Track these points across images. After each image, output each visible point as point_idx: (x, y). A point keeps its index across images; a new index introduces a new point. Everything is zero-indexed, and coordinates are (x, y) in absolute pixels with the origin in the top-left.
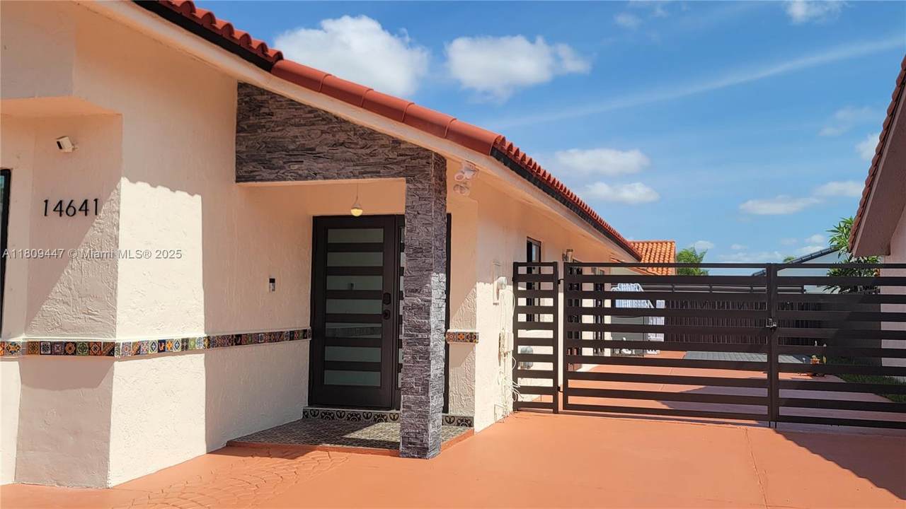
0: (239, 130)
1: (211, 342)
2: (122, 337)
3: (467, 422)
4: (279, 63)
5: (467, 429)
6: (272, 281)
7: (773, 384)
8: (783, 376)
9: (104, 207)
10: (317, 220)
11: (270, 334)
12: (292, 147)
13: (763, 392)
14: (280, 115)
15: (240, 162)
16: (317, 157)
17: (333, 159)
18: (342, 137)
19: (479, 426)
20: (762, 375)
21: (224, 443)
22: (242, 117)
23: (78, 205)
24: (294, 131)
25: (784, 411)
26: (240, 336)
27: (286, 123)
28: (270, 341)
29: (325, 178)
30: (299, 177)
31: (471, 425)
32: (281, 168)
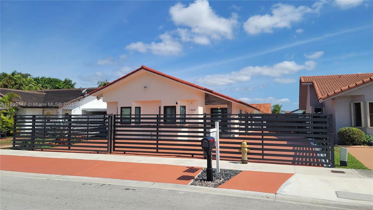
0: (205, 99)
9: (197, 110)
10: (211, 109)
12: (212, 101)
14: (211, 97)
15: (205, 103)
16: (216, 102)
17: (218, 102)
18: (219, 100)
22: (206, 97)
23: (193, 110)
24: (213, 99)
27: (211, 98)
30: (213, 104)
32: (211, 103)
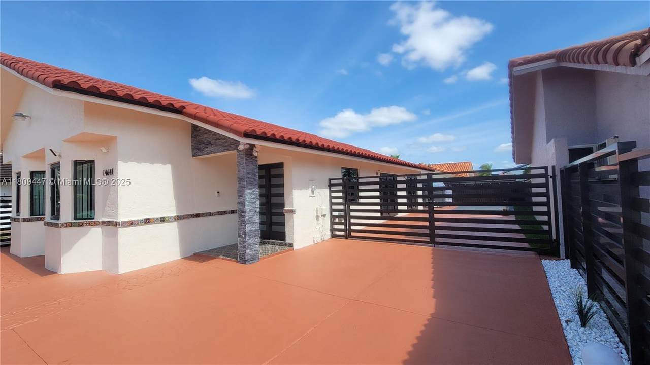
0: (192, 138)
1: (178, 218)
2: (120, 219)
3: (291, 245)
4: (184, 110)
5: (292, 248)
6: (218, 192)
7: (432, 228)
8: (437, 224)
9: (114, 171)
11: (218, 212)
12: (205, 142)
13: (427, 231)
14: (202, 131)
15: (193, 149)
16: (211, 145)
18: (218, 136)
19: (295, 247)
20: (427, 224)
21: (192, 254)
22: (192, 132)
23: (109, 171)
24: (206, 136)
25: (437, 240)
26: (199, 214)
28: (219, 215)
29: (214, 153)
30: (207, 153)
31: (292, 247)
32: (203, 150)
